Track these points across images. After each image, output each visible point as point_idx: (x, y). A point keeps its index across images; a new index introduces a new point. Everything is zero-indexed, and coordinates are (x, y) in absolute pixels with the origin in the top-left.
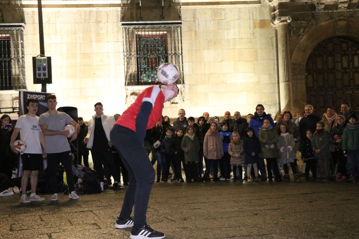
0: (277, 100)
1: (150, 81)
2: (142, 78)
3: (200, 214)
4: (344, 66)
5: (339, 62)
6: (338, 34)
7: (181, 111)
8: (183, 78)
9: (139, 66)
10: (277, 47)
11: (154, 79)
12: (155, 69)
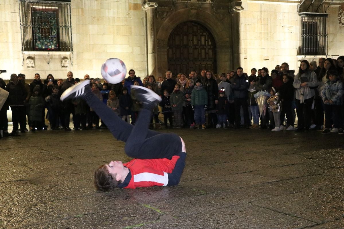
0: (145, 67)
1: (44, 48)
2: (37, 44)
3: (84, 153)
4: (195, 44)
5: (191, 40)
6: (190, 19)
7: (69, 73)
8: (72, 47)
9: (34, 34)
10: (146, 26)
11: (47, 46)
12: (48, 38)
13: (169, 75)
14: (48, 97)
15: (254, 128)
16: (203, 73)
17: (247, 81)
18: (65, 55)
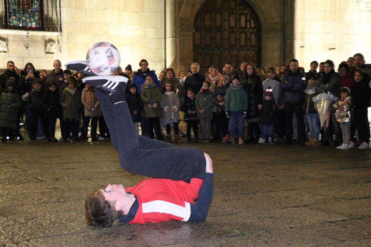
0: (162, 56)
1: (21, 25)
2: (11, 20)
3: (75, 174)
4: (231, 25)
5: (227, 20)
7: (56, 62)
8: (61, 25)
9: (7, 6)
11: (26, 23)
12: (27, 11)
13: (196, 68)
14: (27, 95)
15: (311, 144)
16: (243, 66)
17: (304, 79)
18: (52, 36)
